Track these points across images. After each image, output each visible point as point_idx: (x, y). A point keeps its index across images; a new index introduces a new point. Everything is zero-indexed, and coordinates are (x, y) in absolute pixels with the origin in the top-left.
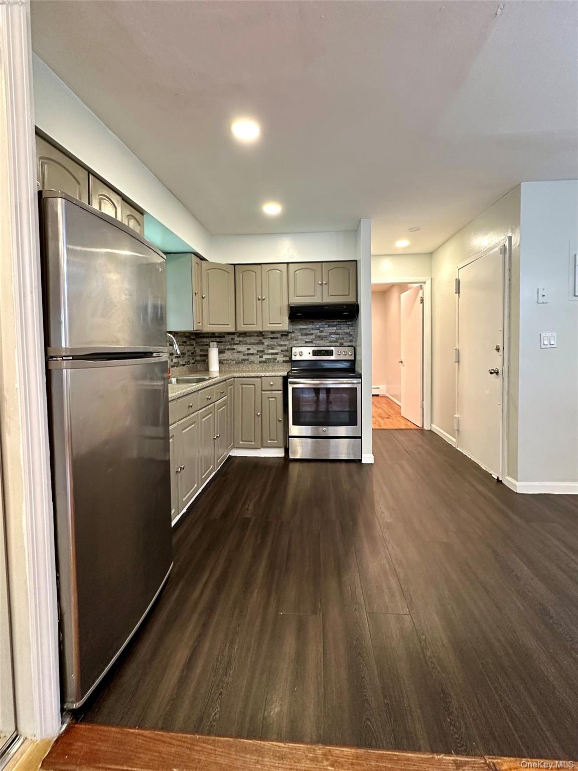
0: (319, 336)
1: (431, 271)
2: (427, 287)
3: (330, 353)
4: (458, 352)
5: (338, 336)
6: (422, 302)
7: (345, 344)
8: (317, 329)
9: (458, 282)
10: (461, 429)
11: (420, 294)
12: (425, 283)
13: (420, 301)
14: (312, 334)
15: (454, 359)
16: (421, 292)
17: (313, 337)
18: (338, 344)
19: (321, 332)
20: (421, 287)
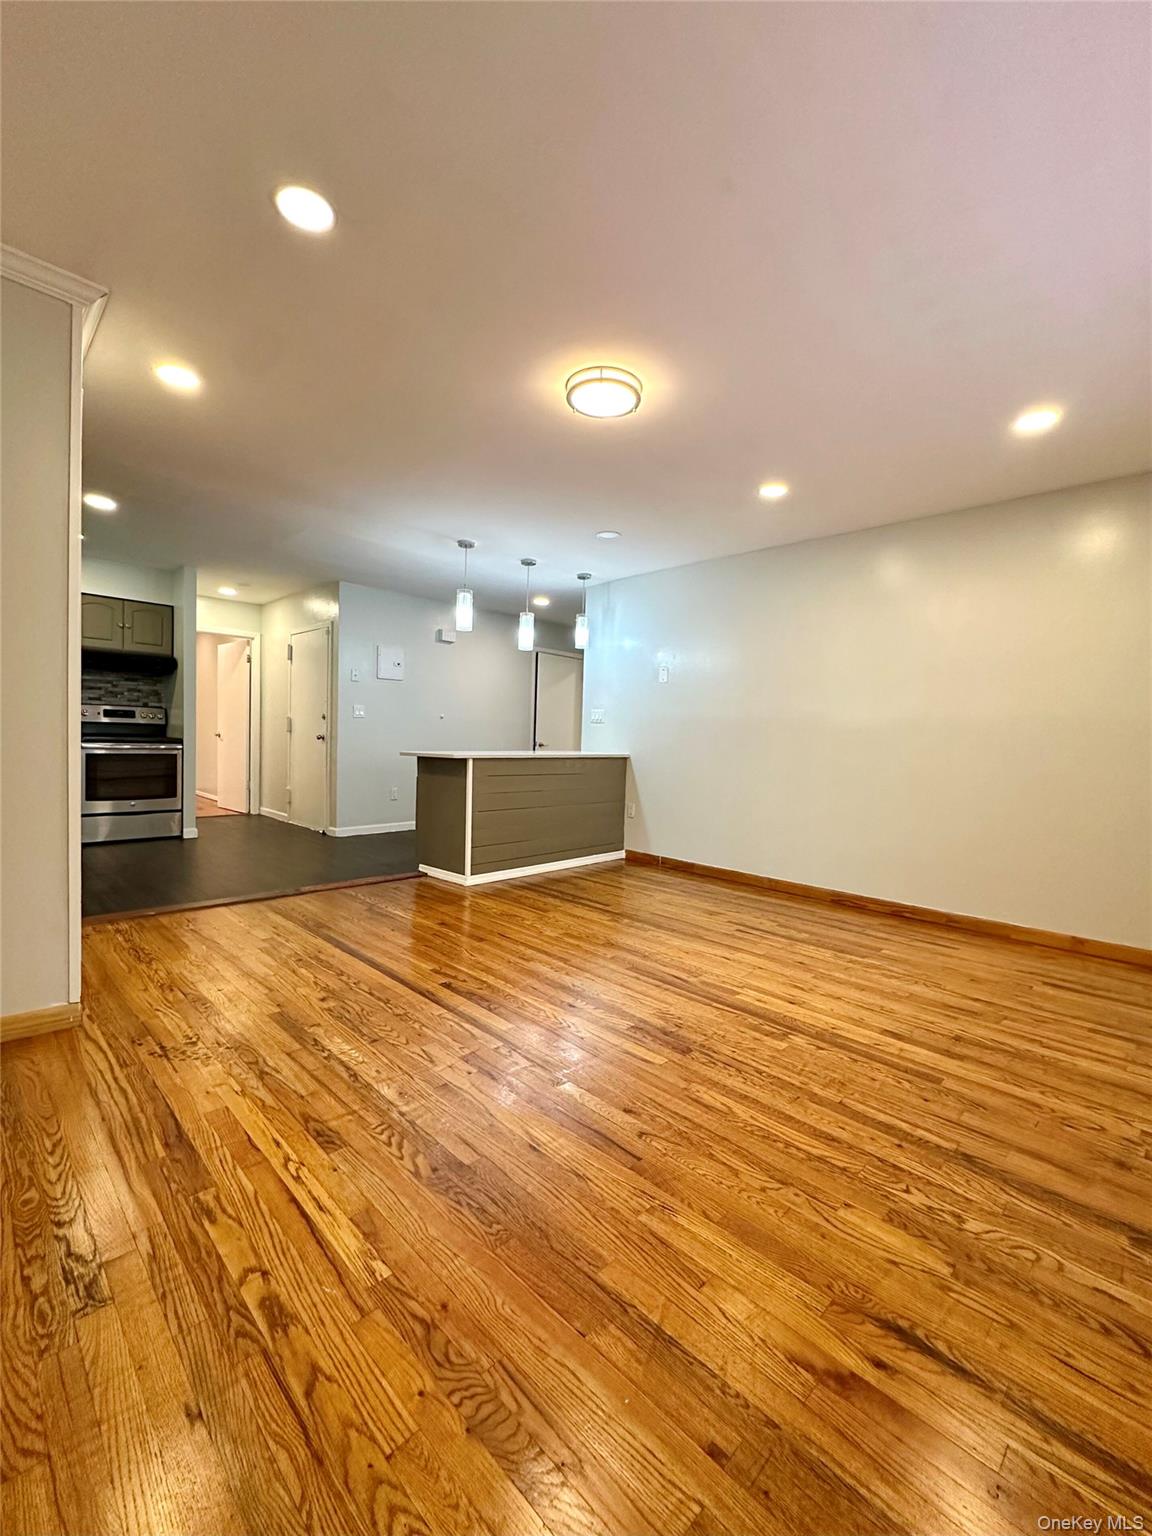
0: (111, 692)
1: (261, 627)
2: (256, 644)
3: (132, 715)
4: (290, 721)
5: (140, 694)
6: (249, 660)
7: (150, 704)
8: (108, 682)
9: (291, 648)
10: (292, 801)
11: (247, 652)
12: (253, 639)
13: (246, 660)
14: (100, 688)
15: (286, 728)
16: (248, 648)
17: (102, 692)
18: (140, 704)
19: (114, 686)
20: (248, 643)
